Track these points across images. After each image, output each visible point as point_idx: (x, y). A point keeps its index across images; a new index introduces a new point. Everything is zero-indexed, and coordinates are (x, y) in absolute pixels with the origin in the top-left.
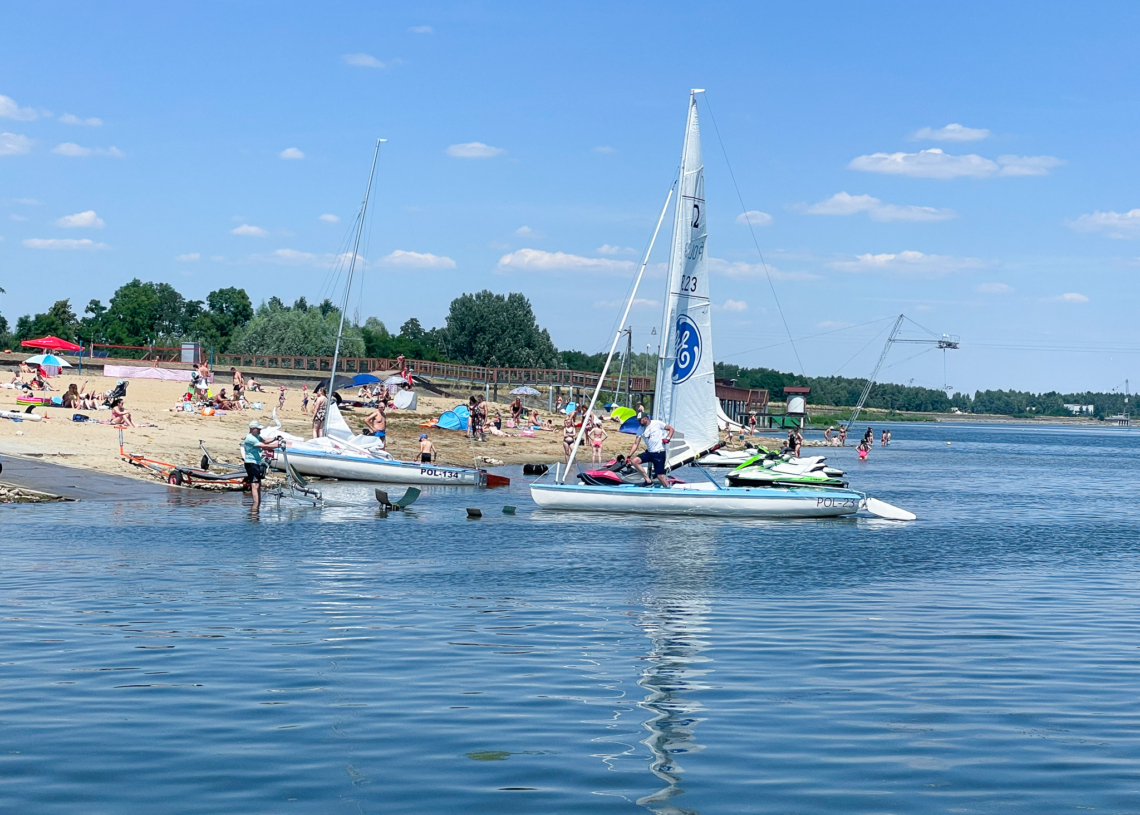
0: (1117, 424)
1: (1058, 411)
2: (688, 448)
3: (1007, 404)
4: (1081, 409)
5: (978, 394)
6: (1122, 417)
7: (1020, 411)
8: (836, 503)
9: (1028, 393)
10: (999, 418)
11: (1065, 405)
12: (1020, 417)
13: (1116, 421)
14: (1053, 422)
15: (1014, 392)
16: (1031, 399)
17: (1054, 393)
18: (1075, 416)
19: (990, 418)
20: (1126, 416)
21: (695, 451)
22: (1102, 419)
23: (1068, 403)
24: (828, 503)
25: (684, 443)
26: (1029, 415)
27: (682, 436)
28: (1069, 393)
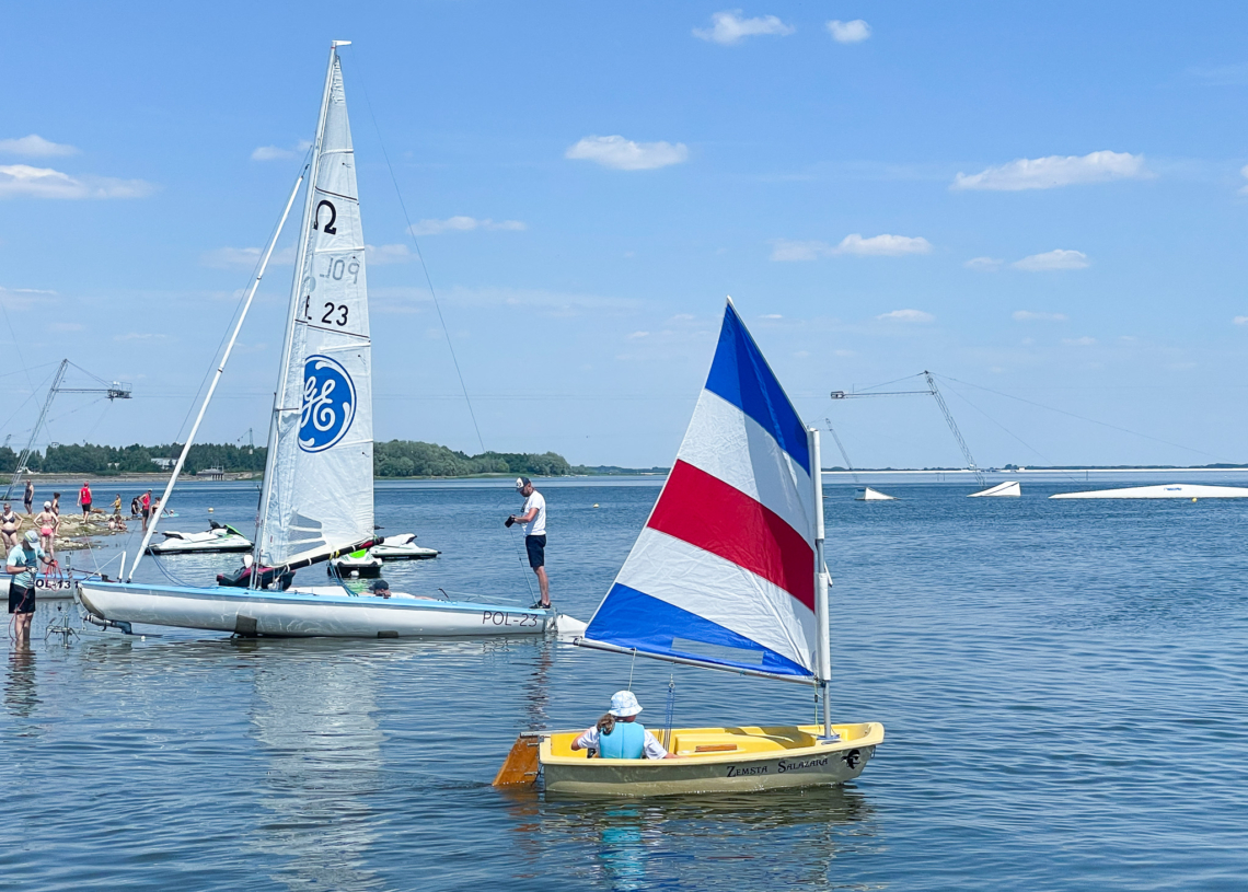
0: (210, 479)
1: (145, 466)
2: (323, 543)
3: (87, 460)
4: (170, 463)
5: (50, 451)
6: (215, 471)
7: (102, 469)
8: (511, 620)
9: (107, 447)
10: (80, 477)
11: (153, 460)
12: (104, 475)
13: (209, 475)
14: (142, 479)
15: (91, 446)
16: (112, 454)
17: (137, 445)
18: (165, 471)
19: (70, 477)
20: (220, 469)
21: (333, 548)
22: (194, 474)
23: (155, 457)
24: (498, 618)
25: (319, 535)
26: (114, 472)
27: (318, 525)
28: (152, 445)
